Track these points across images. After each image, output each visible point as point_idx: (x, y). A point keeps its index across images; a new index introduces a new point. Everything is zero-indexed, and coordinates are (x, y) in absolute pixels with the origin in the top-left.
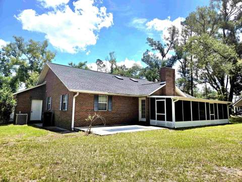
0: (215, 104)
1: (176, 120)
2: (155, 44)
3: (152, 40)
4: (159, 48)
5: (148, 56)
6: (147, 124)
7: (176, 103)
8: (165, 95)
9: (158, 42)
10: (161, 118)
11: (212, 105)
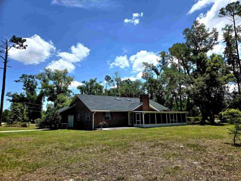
0: (175, 114)
1: (145, 124)
2: (150, 67)
3: (147, 63)
4: (153, 69)
5: (147, 74)
6: (132, 126)
7: (145, 115)
8: (142, 110)
9: (152, 64)
10: (138, 123)
11: (172, 115)
